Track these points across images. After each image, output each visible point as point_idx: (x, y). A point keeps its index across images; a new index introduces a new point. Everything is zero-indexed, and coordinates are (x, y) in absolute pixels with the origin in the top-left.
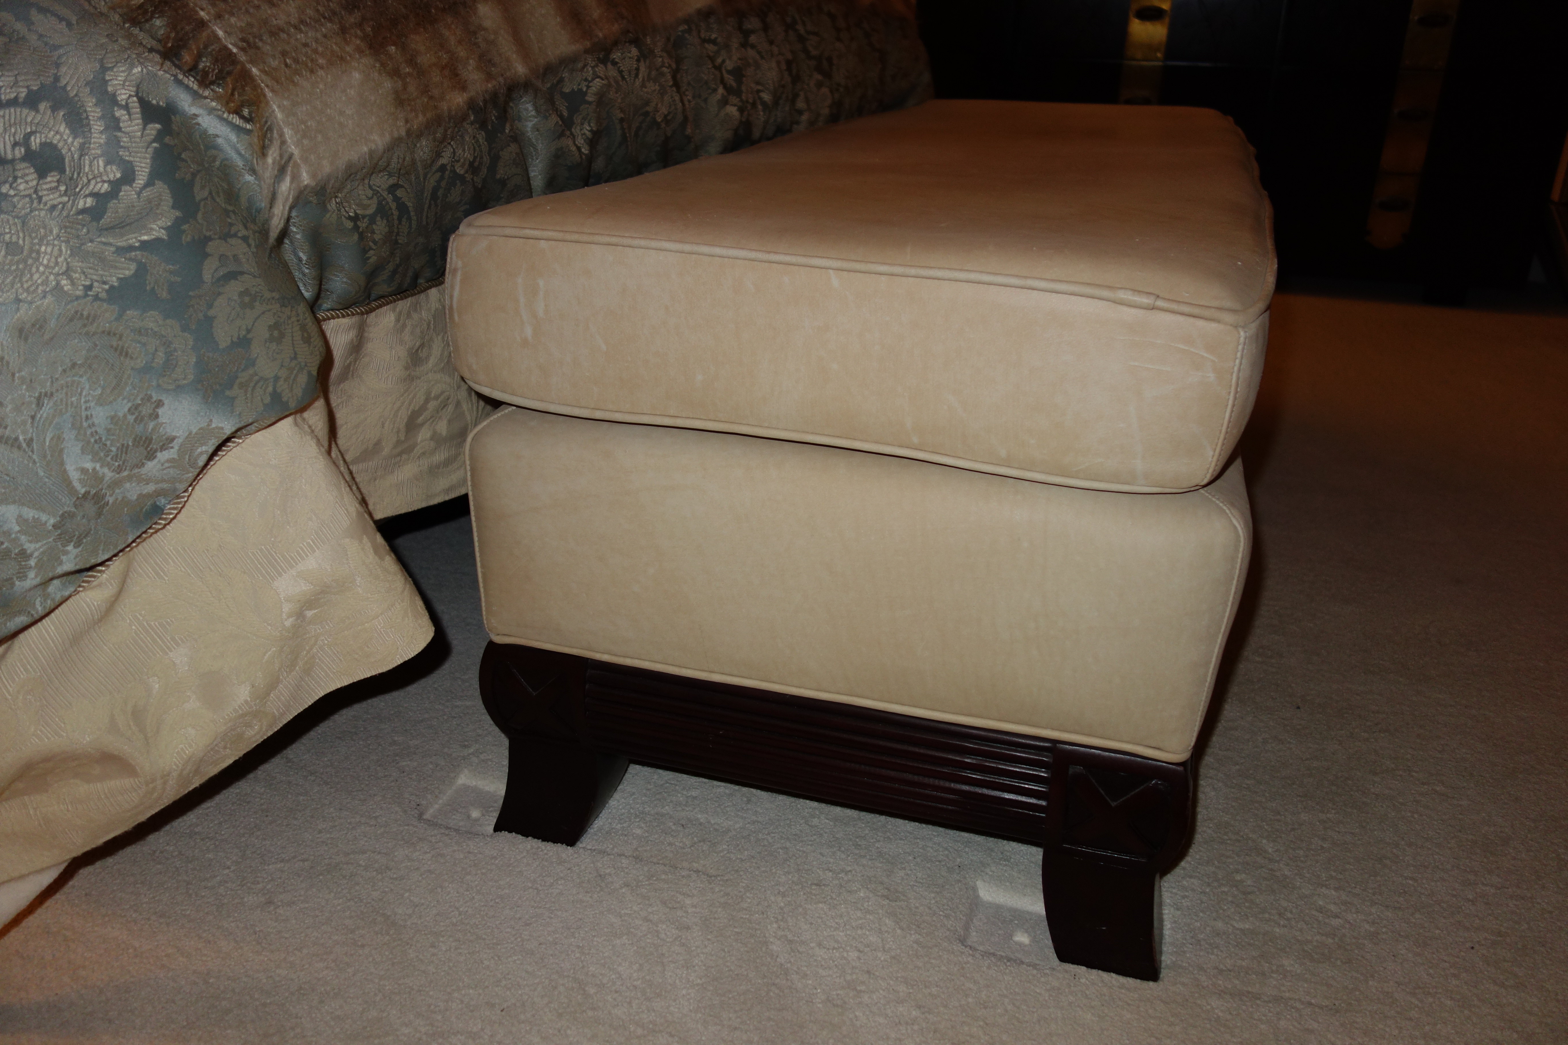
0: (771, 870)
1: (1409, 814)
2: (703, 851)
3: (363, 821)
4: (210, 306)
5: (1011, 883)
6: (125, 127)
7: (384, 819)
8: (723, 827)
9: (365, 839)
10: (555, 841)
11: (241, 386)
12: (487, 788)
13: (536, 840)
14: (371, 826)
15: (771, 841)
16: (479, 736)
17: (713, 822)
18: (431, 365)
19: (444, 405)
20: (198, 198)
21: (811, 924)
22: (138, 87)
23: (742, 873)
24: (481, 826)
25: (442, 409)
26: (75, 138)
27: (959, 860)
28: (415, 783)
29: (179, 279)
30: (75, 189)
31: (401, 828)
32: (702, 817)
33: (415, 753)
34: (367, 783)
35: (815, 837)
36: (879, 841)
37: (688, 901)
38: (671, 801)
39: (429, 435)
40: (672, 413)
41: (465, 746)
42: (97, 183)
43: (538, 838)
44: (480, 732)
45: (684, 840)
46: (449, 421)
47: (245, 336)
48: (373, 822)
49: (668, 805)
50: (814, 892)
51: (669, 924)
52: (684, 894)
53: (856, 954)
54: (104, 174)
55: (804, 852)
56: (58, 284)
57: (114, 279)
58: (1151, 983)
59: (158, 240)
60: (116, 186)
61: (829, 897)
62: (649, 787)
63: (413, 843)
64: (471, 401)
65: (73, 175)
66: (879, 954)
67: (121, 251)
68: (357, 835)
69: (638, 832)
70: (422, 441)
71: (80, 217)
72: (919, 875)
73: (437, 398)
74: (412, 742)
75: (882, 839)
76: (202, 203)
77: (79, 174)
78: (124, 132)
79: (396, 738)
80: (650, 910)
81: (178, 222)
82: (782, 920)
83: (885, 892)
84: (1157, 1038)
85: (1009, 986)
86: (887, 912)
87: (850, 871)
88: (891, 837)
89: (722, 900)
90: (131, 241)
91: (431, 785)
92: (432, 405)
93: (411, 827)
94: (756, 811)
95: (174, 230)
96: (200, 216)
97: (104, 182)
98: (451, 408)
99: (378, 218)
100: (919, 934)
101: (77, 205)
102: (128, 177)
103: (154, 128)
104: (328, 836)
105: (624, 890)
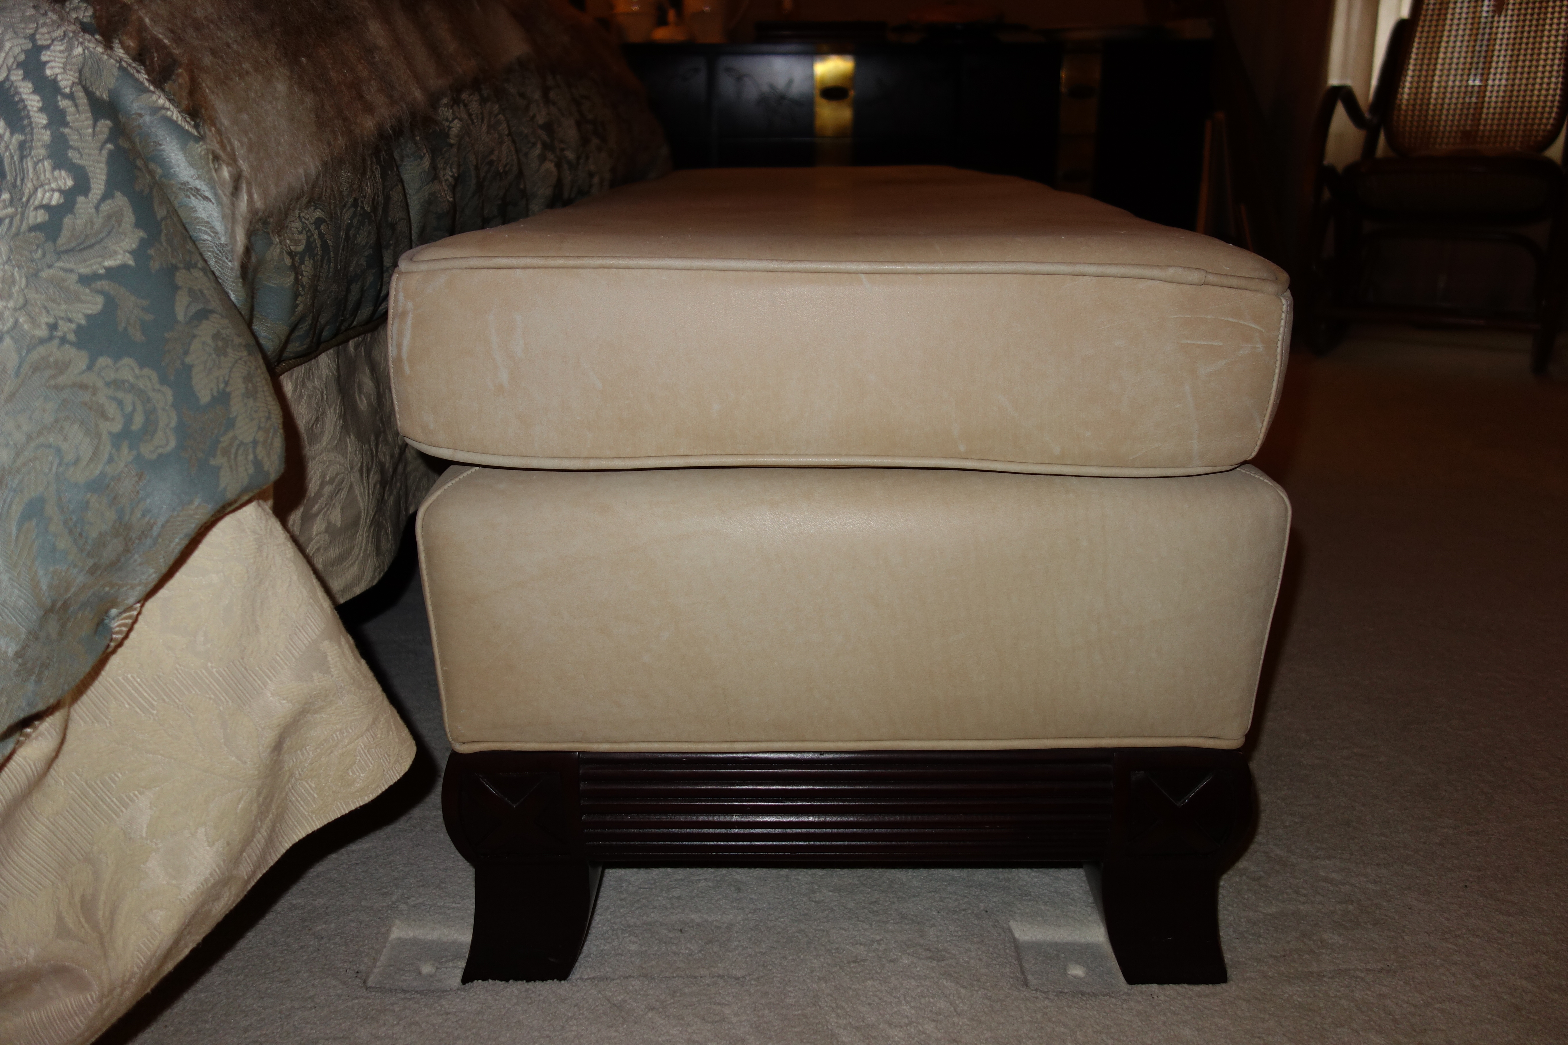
0: (799, 957)
1: (1347, 778)
2: (715, 953)
3: (297, 1005)
4: (186, 353)
5: (1042, 917)
6: (74, 122)
7: (323, 998)
8: (724, 923)
9: (309, 1026)
10: (543, 979)
11: (226, 452)
12: (429, 937)
13: (520, 982)
14: (311, 1008)
15: (782, 926)
16: (396, 879)
17: (710, 920)
18: (325, 443)
19: (338, 490)
20: (159, 217)
21: (869, 1004)
22: (80, 71)
23: (770, 967)
24: (439, 981)
25: (336, 495)
26: (12, 134)
27: (982, 905)
28: (343, 948)
29: (152, 317)
30: (21, 199)
31: (350, 1004)
32: (696, 917)
33: (327, 914)
34: (282, 959)
35: (826, 912)
36: (894, 903)
37: (727, 1011)
38: (654, 907)
39: (323, 526)
40: (682, 451)
41: (386, 894)
42: (45, 192)
43: (522, 980)
44: (396, 874)
45: (688, 945)
46: (343, 509)
47: (224, 390)
48: (310, 1004)
49: (653, 912)
50: (855, 970)
51: (719, 1040)
52: (719, 1004)
53: (933, 1025)
54: (52, 180)
55: (823, 931)
56: (16, 322)
57: (80, 316)
58: (1223, 985)
59: (124, 267)
60: (70, 196)
61: (873, 972)
62: (622, 897)
63: (373, 1018)
64: (363, 483)
65: (15, 180)
66: (956, 1020)
67: (86, 280)
68: (296, 1023)
69: (633, 947)
70: (317, 535)
71: (33, 234)
72: (951, 928)
73: (331, 481)
74: (316, 902)
75: (896, 900)
76: (163, 223)
77: (22, 180)
78: (71, 128)
79: (295, 902)
80: (690, 1030)
81: (144, 244)
82: (838, 1008)
83: (928, 954)
84: (1259, 1038)
85: (1097, 1020)
86: (941, 974)
87: (881, 940)
88: (904, 896)
89: (763, 1001)
90: (94, 267)
91: (363, 945)
92: (327, 489)
93: (362, 1000)
94: (751, 899)
95: (138, 253)
96: (163, 238)
97: (53, 190)
98: (343, 494)
99: (307, 258)
100: (984, 989)
101: (28, 220)
102: (82, 186)
103: (105, 125)
104: (259, 1033)
105: (650, 1015)
